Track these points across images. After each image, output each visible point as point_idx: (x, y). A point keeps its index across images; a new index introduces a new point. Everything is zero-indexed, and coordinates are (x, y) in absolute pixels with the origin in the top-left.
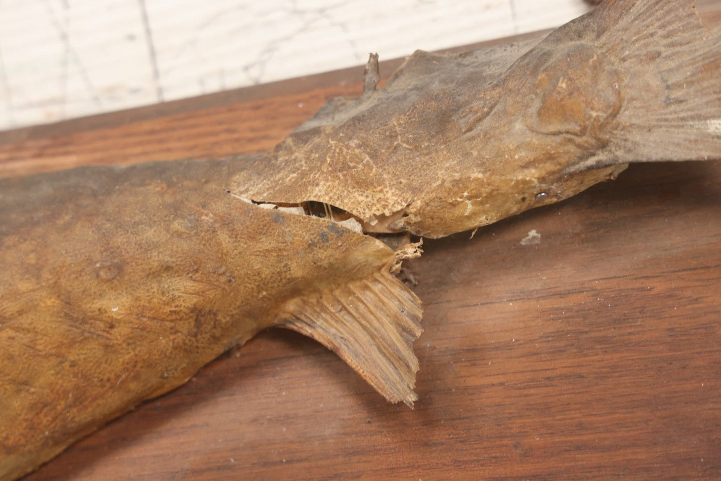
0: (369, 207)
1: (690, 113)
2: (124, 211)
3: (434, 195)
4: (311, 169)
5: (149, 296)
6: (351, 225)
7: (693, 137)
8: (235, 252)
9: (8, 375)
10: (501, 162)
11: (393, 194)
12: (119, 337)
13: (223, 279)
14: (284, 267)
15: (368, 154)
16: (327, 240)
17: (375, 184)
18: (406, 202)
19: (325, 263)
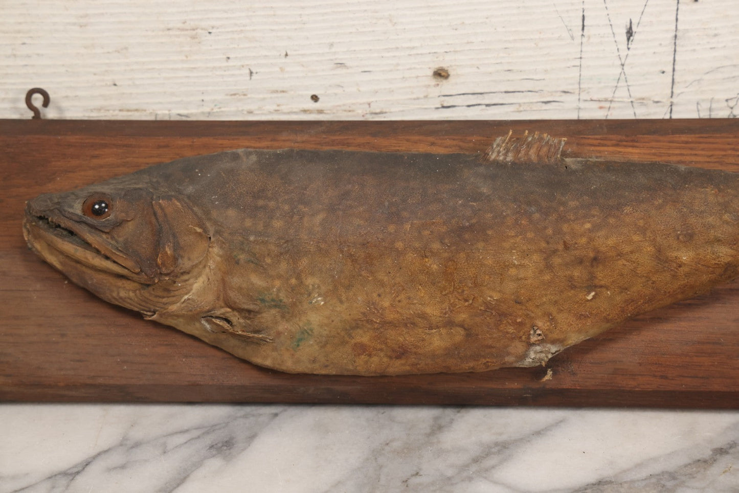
2: (695, 203)
5: (705, 254)
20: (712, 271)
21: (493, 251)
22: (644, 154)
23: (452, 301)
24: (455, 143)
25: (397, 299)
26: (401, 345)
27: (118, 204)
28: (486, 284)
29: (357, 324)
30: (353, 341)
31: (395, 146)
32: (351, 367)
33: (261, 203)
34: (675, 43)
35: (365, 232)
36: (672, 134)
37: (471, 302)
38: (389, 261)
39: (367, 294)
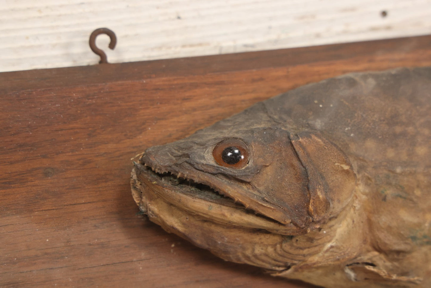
27: (254, 149)
33: (398, 129)
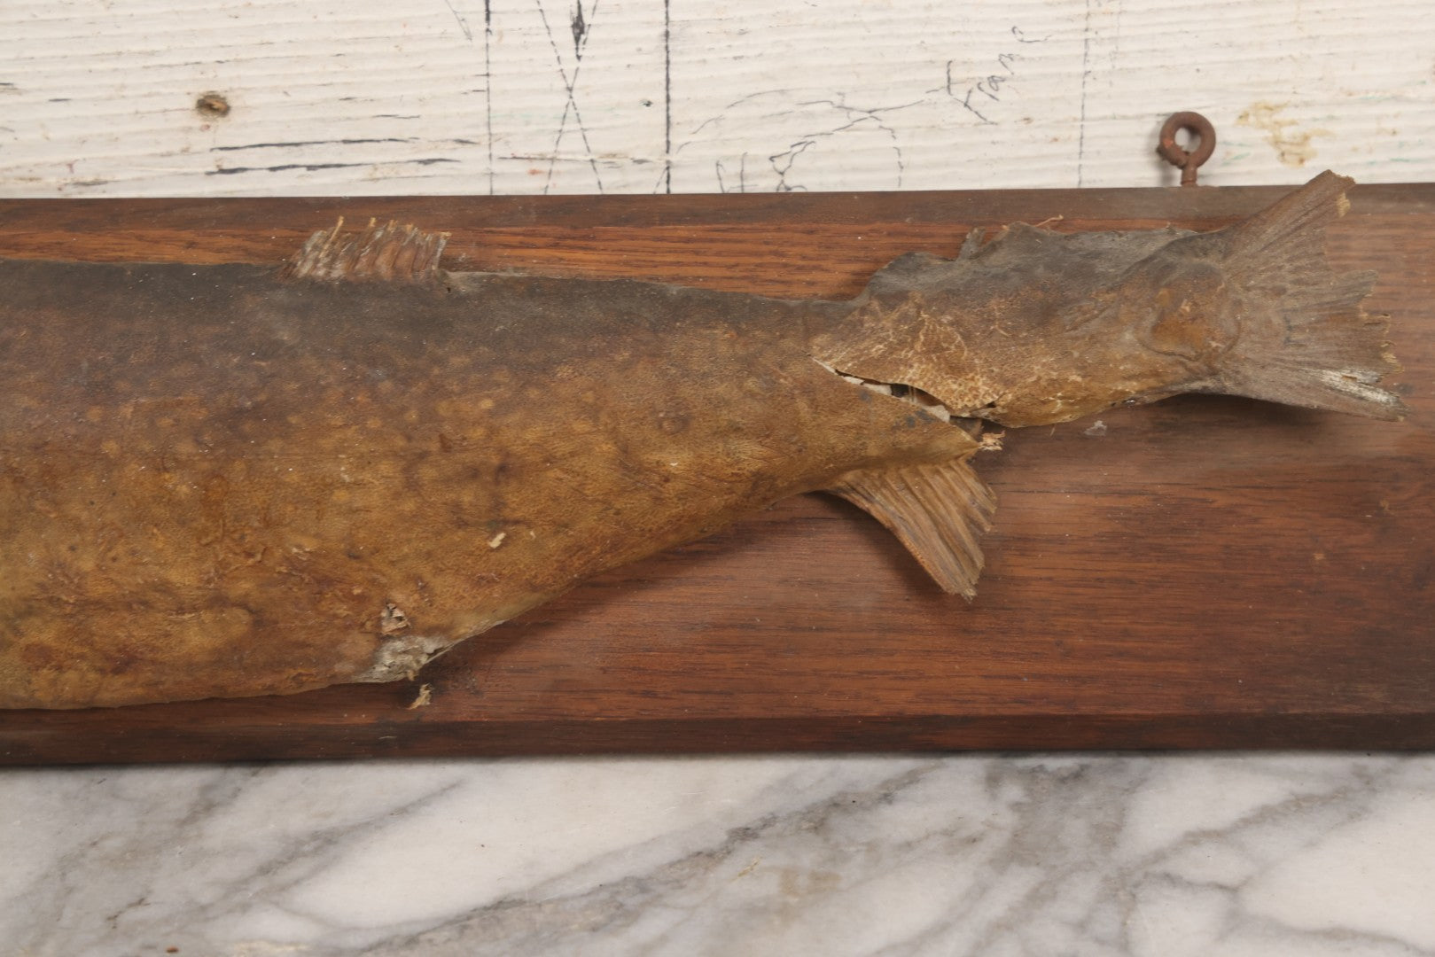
0: (962, 396)
1: (1307, 359)
2: (691, 357)
3: (1027, 390)
4: (902, 343)
5: (713, 455)
6: (941, 414)
7: (1306, 383)
8: (814, 423)
9: (549, 515)
10: (1104, 370)
11: (984, 384)
12: (671, 491)
13: (794, 448)
14: (861, 445)
15: (961, 333)
16: (913, 426)
17: (967, 370)
18: (998, 395)
19: (905, 447)
20: (728, 489)
21: (300, 458)
22: (609, 263)
23: (221, 557)
24: (237, 242)
25: (112, 554)
26: (121, 646)
28: (288, 520)
29: (31, 607)
30: (23, 641)
31: (114, 250)
32: (22, 693)
34: (667, 47)
35: (40, 422)
36: (661, 224)
37: (259, 557)
38: (91, 480)
39: (47, 546)
